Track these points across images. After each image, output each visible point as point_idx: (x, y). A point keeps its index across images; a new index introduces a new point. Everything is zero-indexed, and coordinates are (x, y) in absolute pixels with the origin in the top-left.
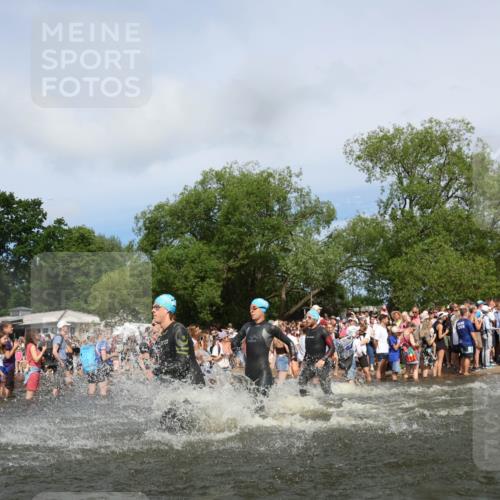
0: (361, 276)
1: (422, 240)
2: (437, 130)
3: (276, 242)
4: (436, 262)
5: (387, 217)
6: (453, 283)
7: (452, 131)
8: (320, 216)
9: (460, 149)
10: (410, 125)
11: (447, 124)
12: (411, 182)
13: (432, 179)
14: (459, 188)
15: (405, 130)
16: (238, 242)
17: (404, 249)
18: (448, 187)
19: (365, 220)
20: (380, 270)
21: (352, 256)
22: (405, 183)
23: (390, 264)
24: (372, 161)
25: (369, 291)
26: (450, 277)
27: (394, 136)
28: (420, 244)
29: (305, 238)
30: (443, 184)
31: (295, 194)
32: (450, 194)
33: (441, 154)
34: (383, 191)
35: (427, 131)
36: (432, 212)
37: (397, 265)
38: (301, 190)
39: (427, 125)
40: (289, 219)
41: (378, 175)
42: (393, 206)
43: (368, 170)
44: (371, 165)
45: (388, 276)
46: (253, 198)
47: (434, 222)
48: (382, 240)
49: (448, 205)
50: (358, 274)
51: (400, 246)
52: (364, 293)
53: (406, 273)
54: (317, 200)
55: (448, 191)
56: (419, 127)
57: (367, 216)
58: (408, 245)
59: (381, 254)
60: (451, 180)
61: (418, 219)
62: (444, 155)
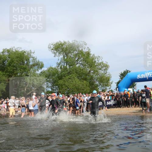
0: (50, 85)
1: (69, 75)
2: (76, 44)
3: (25, 73)
4: (72, 82)
5: (59, 68)
6: (76, 88)
7: (80, 44)
8: (39, 66)
9: (82, 50)
10: (68, 41)
11: (79, 42)
12: (67, 58)
13: (73, 58)
14: (81, 61)
15: (67, 43)
16: (12, 72)
18: (77, 60)
19: (52, 68)
20: (56, 83)
21: (47, 79)
22: (65, 58)
23: (59, 81)
24: (56, 51)
25: (52, 89)
26: (76, 86)
27: (63, 44)
29: (34, 72)
30: (76, 59)
31: (32, 59)
32: (78, 62)
33: (77, 51)
34: (59, 60)
35: (73, 44)
36: (72, 67)
37: (61, 82)
38: (34, 58)
39: (74, 42)
40: (29, 66)
41: (58, 55)
42: (61, 65)
44: (56, 52)
45: (58, 85)
46: (18, 59)
47: (73, 70)
48: (57, 74)
49: (77, 66)
50: (49, 84)
51: (62, 76)
52: (50, 90)
53: (63, 84)
54: (39, 61)
55: (78, 61)
56: (71, 42)
57: (53, 67)
58: (64, 76)
59: (56, 79)
60: (79, 58)
61: (68, 69)
62: (78, 51)
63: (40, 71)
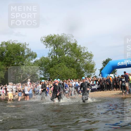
0: (42, 72)
1: (59, 64)
2: (65, 36)
3: (20, 62)
4: (62, 69)
5: (50, 57)
6: (65, 75)
7: (68, 37)
8: (33, 56)
9: (70, 41)
10: (58, 34)
11: (67, 35)
12: (57, 49)
13: (62, 48)
14: (69, 51)
15: (57, 36)
16: (10, 62)
17: (54, 65)
18: (66, 51)
19: (45, 58)
20: (47, 71)
21: (40, 67)
22: (55, 49)
23: (50, 69)
24: (47, 43)
25: (44, 76)
26: (65, 73)
27: (54, 37)
28: (58, 65)
29: (28, 62)
31: (27, 50)
33: (65, 42)
34: (50, 50)
35: (62, 36)
36: (62, 57)
37: (52, 70)
39: (62, 35)
40: (24, 56)
41: (49, 46)
42: (52, 55)
43: (46, 45)
44: (47, 44)
45: (49, 72)
46: (15, 50)
47: (62, 59)
48: (48, 63)
49: (66, 55)
50: (42, 71)
53: (54, 72)
54: (32, 52)
55: (66, 52)
56: (60, 35)
57: (45, 57)
58: (55, 65)
59: (48, 67)
60: (67, 49)
61: (58, 58)
63: (34, 60)
